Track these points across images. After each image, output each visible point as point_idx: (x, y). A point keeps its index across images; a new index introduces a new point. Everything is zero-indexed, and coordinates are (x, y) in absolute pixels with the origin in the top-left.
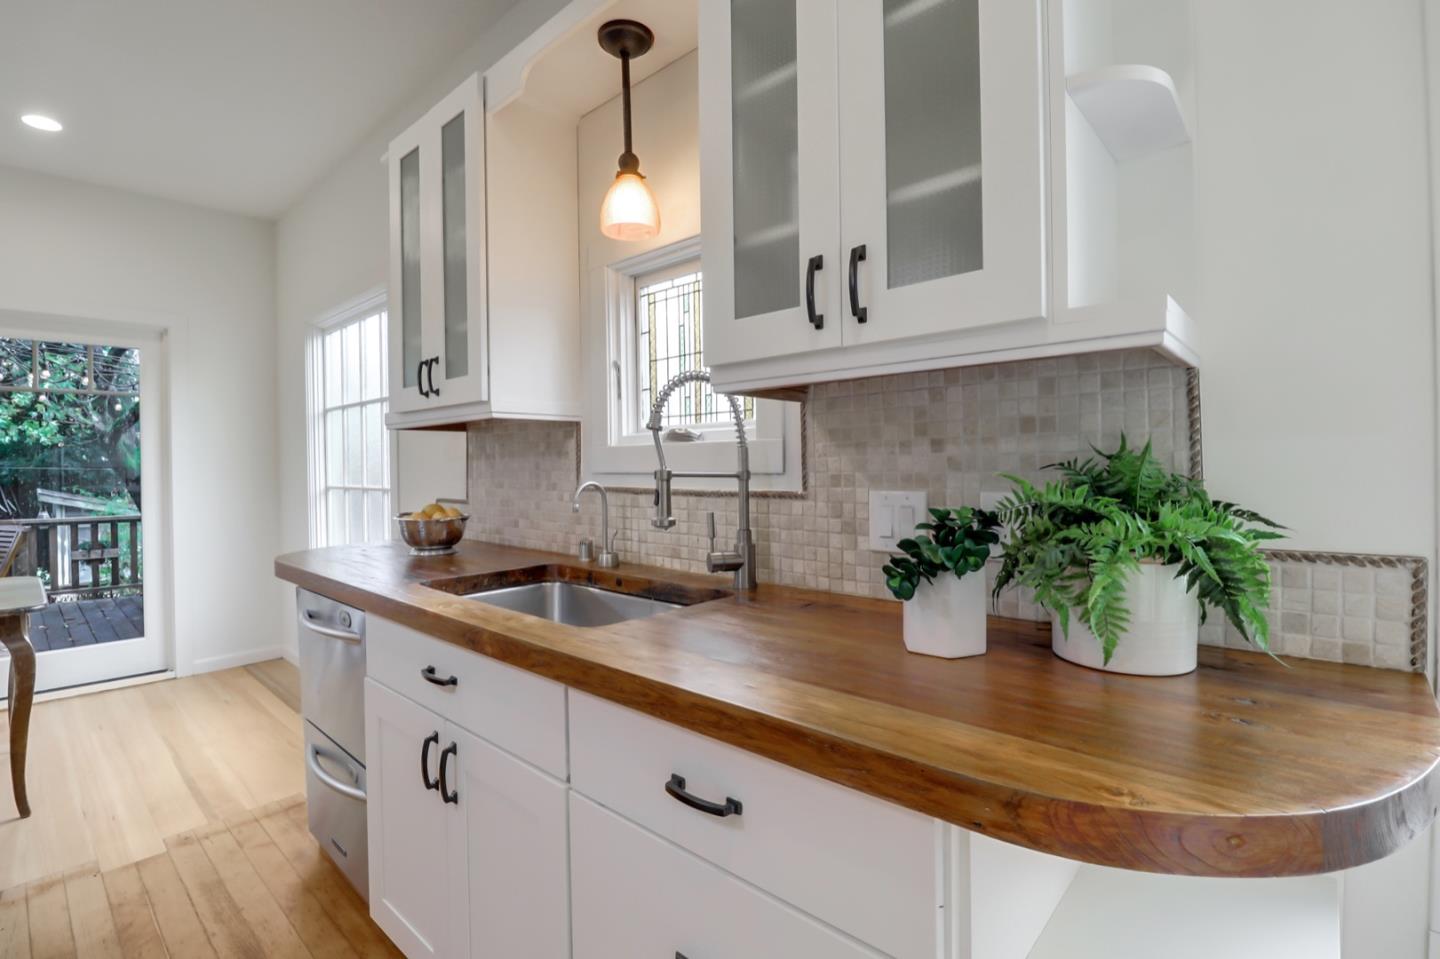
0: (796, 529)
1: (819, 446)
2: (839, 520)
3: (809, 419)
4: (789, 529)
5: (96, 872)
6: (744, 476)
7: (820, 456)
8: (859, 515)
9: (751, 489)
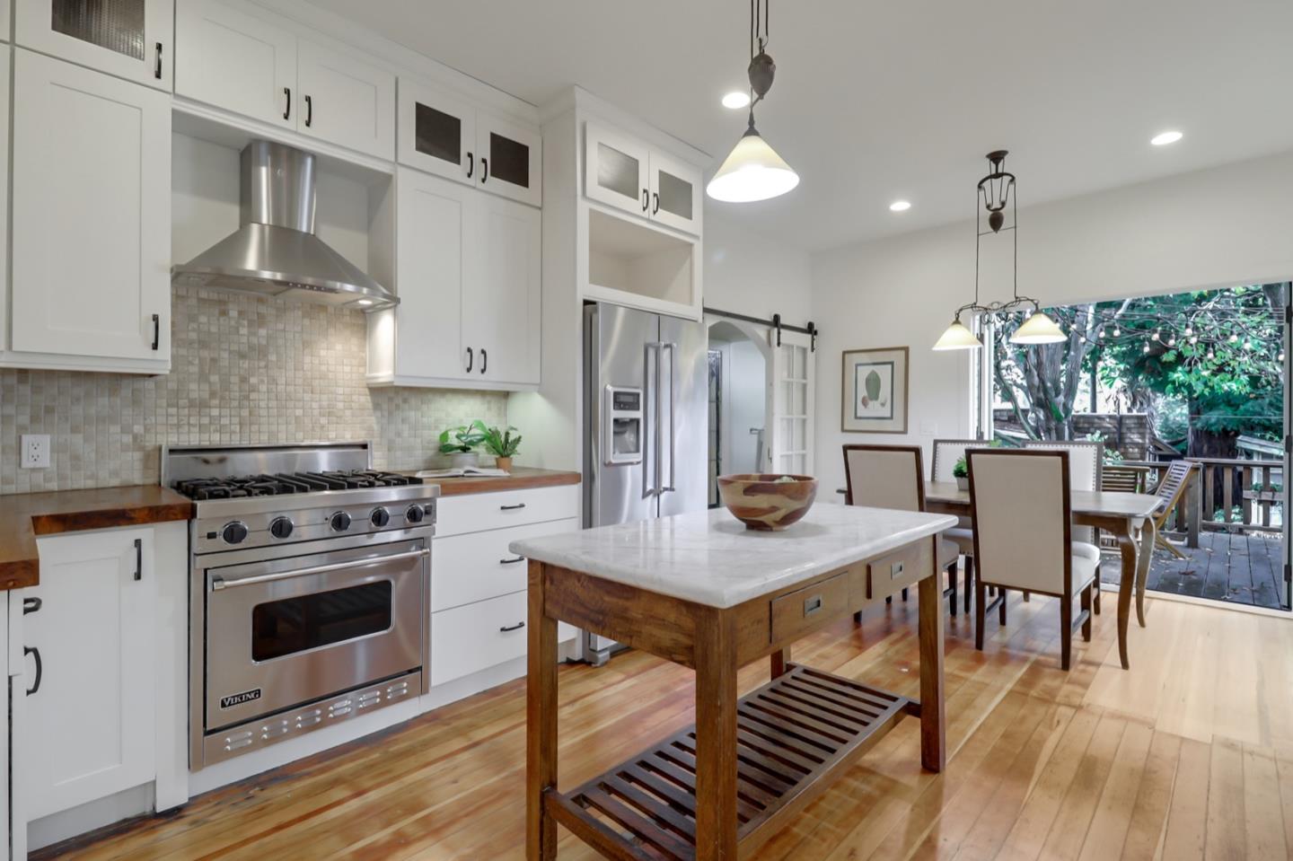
5: (1152, 727)
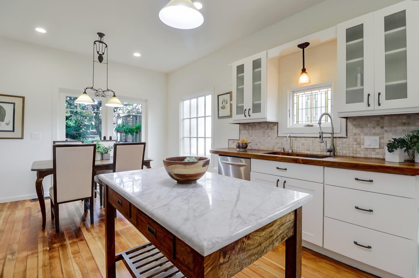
0: (344, 144)
1: (351, 128)
2: (356, 142)
3: (348, 122)
4: (342, 144)
6: (333, 133)
7: (351, 130)
8: (361, 141)
9: (334, 136)
